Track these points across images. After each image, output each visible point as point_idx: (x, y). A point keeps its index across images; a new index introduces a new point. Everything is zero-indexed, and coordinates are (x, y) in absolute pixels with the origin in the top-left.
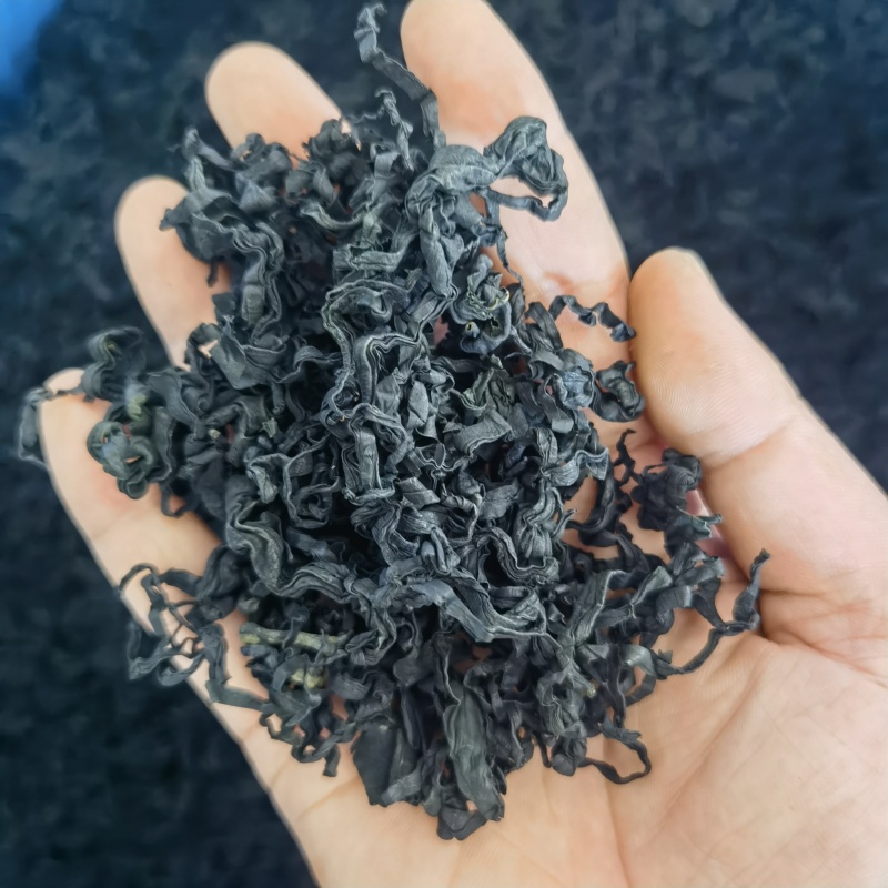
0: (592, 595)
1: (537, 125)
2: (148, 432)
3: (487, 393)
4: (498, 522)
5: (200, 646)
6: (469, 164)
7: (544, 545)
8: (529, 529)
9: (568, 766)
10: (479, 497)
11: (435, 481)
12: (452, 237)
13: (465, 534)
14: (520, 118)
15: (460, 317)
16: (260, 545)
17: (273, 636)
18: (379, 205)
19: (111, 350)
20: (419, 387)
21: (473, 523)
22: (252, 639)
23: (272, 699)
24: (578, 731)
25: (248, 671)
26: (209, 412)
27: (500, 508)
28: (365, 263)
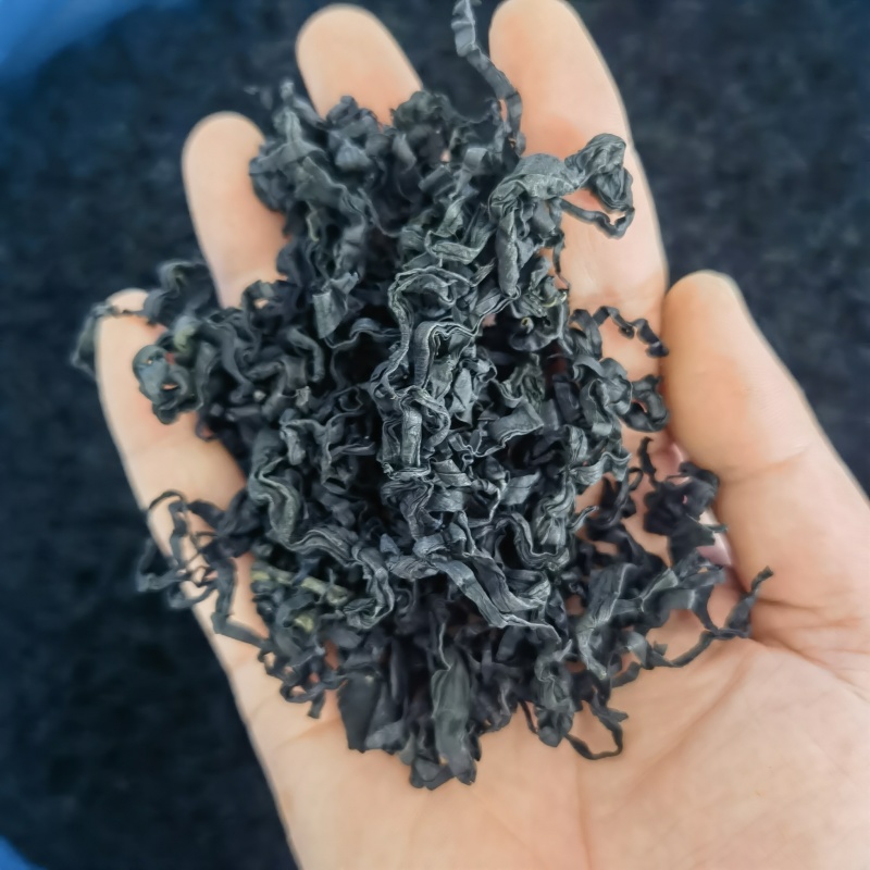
0: (609, 583)
1: (618, 145)
2: (189, 363)
3: (522, 388)
4: (517, 508)
5: (213, 575)
6: (554, 175)
7: (558, 536)
8: (548, 518)
9: (554, 737)
10: (504, 484)
11: (465, 465)
12: (524, 240)
13: (487, 516)
14: (604, 135)
15: (518, 311)
16: (279, 500)
17: (283, 577)
18: (463, 197)
19: (178, 281)
20: (465, 374)
21: (495, 506)
22: (263, 576)
23: (272, 639)
24: (568, 707)
25: (253, 607)
26: (251, 365)
27: (521, 496)
28: (444, 253)
